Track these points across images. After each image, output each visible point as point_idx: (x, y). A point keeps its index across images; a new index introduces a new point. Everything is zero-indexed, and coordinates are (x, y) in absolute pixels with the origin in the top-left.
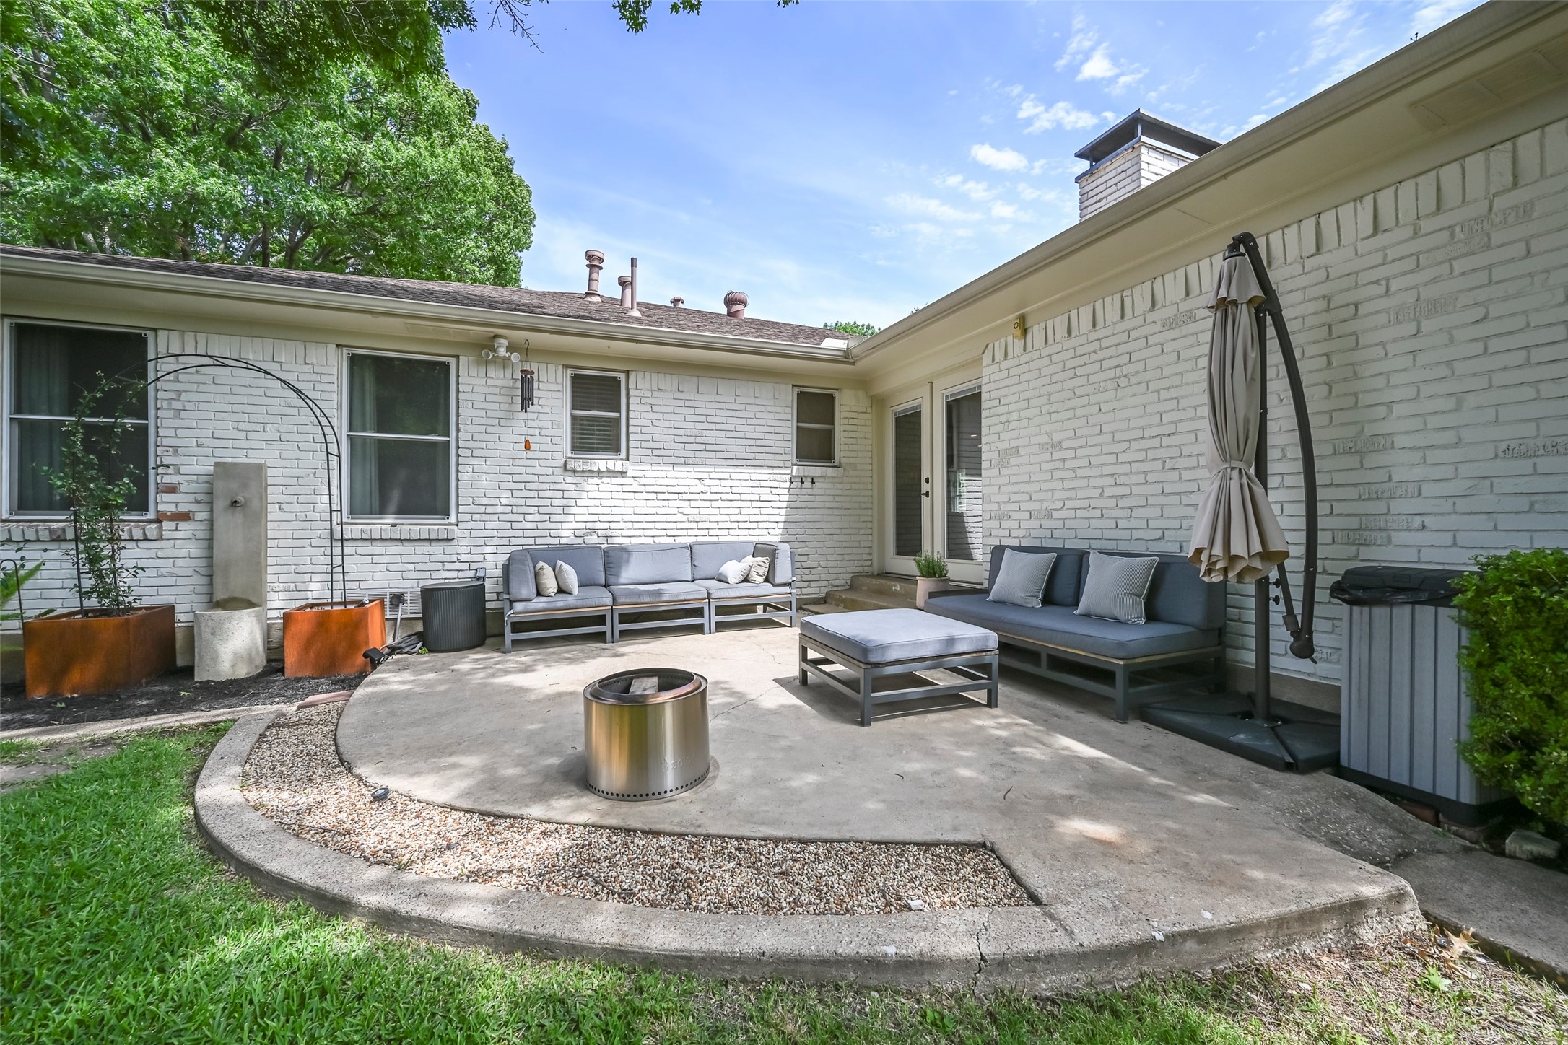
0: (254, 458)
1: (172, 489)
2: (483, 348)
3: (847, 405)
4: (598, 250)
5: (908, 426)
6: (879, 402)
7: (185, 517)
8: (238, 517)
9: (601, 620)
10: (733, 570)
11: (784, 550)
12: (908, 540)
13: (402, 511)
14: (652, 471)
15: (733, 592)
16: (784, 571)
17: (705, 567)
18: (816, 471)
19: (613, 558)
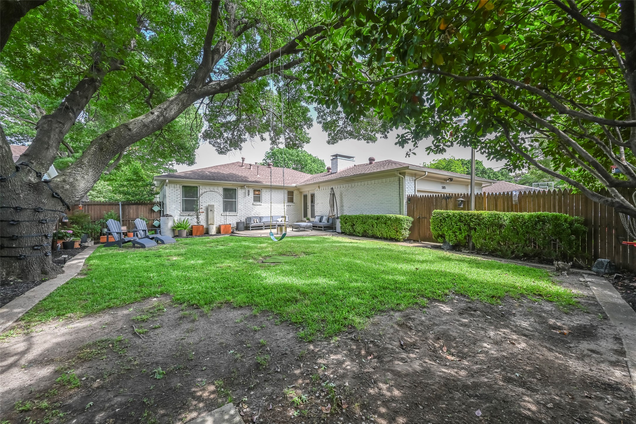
0: (212, 203)
1: (202, 208)
2: (242, 187)
3: (295, 193)
4: (244, 157)
5: (305, 197)
6: (301, 193)
7: (203, 212)
8: (211, 212)
9: (262, 227)
10: (280, 220)
11: (287, 217)
12: (305, 215)
13: (230, 211)
14: (265, 204)
15: (279, 223)
16: (287, 220)
17: (274, 219)
18: (291, 204)
19: (261, 218)
